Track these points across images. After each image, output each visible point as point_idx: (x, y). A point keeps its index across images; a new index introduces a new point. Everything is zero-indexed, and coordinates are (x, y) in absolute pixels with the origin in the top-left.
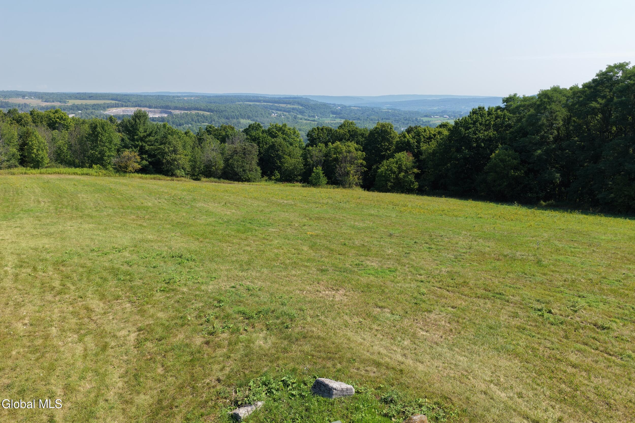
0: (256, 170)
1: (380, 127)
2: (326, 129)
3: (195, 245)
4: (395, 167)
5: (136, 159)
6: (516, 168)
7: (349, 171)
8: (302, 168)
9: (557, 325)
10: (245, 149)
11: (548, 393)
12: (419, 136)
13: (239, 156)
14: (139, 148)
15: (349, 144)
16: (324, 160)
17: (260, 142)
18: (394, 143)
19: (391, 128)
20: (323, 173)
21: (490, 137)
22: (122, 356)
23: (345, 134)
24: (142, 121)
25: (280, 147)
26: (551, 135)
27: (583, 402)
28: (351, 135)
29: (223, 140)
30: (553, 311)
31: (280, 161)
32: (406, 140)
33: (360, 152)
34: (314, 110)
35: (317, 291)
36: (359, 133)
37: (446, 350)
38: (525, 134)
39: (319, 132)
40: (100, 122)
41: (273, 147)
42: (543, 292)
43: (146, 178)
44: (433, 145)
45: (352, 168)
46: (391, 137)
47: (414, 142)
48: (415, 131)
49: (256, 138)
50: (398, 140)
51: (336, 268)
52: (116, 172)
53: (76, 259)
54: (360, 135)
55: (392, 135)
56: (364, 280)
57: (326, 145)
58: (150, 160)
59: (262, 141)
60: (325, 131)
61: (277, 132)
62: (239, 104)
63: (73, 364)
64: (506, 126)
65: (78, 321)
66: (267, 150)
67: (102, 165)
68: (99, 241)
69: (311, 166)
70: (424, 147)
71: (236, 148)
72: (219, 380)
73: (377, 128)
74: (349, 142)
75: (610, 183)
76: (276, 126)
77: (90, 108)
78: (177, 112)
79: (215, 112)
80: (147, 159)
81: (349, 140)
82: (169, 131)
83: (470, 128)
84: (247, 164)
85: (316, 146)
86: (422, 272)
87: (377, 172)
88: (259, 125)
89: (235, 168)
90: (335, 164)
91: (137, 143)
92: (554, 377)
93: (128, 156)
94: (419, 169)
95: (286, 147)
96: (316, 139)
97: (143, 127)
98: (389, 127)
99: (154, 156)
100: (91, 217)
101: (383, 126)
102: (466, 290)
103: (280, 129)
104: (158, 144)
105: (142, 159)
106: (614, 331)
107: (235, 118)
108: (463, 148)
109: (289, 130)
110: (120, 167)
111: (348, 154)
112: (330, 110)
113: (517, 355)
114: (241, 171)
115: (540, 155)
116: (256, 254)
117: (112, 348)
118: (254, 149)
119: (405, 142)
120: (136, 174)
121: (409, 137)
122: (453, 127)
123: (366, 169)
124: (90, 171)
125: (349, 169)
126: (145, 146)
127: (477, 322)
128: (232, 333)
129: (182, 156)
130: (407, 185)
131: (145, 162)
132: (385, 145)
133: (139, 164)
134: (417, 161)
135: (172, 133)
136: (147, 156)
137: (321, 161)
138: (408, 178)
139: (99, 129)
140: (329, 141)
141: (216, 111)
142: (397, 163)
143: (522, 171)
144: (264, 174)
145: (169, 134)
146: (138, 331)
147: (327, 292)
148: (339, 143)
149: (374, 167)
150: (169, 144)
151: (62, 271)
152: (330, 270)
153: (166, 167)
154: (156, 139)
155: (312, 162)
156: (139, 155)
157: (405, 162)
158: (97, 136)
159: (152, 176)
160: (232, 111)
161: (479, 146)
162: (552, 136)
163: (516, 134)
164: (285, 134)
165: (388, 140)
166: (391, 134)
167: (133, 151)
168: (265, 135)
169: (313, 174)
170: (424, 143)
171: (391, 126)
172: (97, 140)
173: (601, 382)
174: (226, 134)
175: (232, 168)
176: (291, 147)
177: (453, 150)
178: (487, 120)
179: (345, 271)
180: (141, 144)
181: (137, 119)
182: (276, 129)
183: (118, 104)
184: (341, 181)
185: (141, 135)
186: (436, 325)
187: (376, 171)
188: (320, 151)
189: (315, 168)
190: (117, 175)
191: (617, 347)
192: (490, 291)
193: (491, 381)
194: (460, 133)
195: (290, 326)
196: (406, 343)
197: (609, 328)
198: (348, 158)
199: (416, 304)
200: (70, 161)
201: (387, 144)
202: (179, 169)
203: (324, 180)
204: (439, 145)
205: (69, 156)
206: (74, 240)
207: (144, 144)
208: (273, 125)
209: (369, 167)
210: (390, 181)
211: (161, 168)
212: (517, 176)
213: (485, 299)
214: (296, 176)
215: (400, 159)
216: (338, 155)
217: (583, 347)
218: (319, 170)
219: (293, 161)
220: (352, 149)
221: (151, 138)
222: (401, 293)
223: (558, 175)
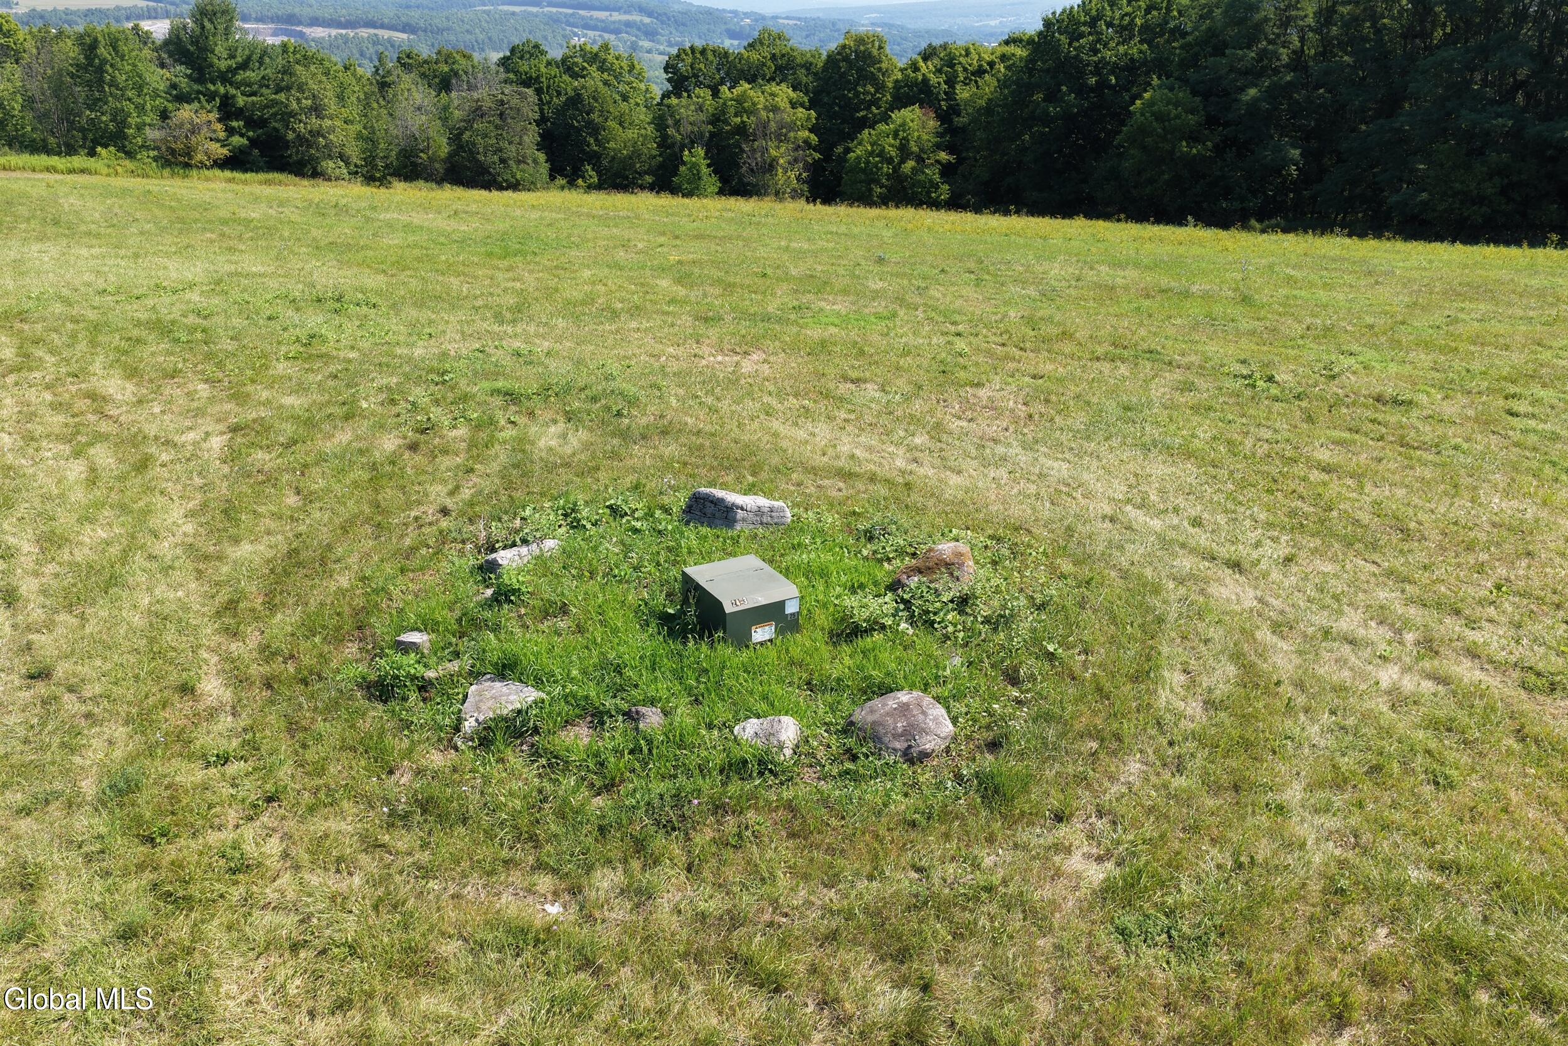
0: (535, 161)
1: (852, 44)
2: (714, 51)
3: (374, 281)
4: (892, 146)
5: (215, 131)
6: (1193, 138)
7: (775, 160)
8: (654, 152)
9: (1287, 401)
10: (502, 103)
11: (1263, 516)
12: (951, 65)
13: (489, 122)
14: (217, 99)
15: (773, 88)
16: (710, 132)
17: (541, 88)
18: (890, 85)
19: (880, 48)
20: (709, 166)
21: (1132, 60)
22: (191, 479)
23: (764, 64)
24: (221, 27)
25: (596, 100)
26: (1284, 47)
27: (1345, 528)
28: (779, 68)
29: (445, 84)
30: (1277, 378)
31: (596, 140)
32: (920, 78)
33: (801, 110)
34: (681, 28)
35: (695, 356)
36: (799, 60)
37: (1019, 450)
38: (1219, 50)
39: (695, 58)
40: (106, 31)
41: (575, 101)
42: (1256, 348)
43: (245, 182)
44: (989, 85)
45: (782, 150)
46: (880, 69)
47: (939, 83)
48: (942, 55)
49: (531, 77)
50: (900, 77)
51: (744, 315)
52: (163, 167)
53: (58, 308)
54: (802, 66)
55: (884, 66)
56: (814, 333)
57: (716, 93)
58: (251, 134)
59: (548, 87)
60: (711, 57)
61: (585, 64)
62: (484, 12)
63: (61, 495)
64: (1172, 32)
65: (71, 420)
66: (561, 111)
67: (122, 149)
68: (118, 275)
69: (677, 149)
70: (963, 93)
71: (478, 100)
72: (445, 512)
73: (844, 47)
74: (774, 84)
75: (1422, 166)
76: (581, 50)
77: (79, 20)
78: (319, 32)
79: (420, 32)
80: (244, 131)
81: (772, 79)
82: (298, 56)
83: (1082, 35)
84: (510, 143)
85: (689, 96)
86: (958, 318)
87: (846, 161)
88: (536, 46)
89: (478, 153)
90: (737, 141)
91: (212, 88)
92: (1278, 490)
93: (191, 123)
94: (951, 153)
95: (611, 102)
96: (687, 78)
97: (226, 44)
98: (877, 44)
99: (262, 123)
100: (98, 236)
101: (860, 41)
102: (1068, 347)
103: (594, 58)
104: (269, 91)
105: (230, 131)
106: (1423, 408)
107: (476, 47)
108: (1064, 88)
109: (617, 59)
110: (173, 152)
111: (771, 115)
112: (723, 27)
113: (1189, 455)
114: (494, 163)
115: (1255, 100)
116: (537, 294)
117: (163, 465)
118: (528, 103)
119: (915, 83)
120: (217, 172)
121: (927, 69)
122: (1040, 34)
123: (817, 156)
124: (90, 163)
125: (773, 153)
126: (234, 96)
127: (1095, 400)
128: (478, 427)
129: (338, 123)
130: (921, 193)
131: (237, 140)
132: (866, 93)
133: (223, 146)
134: (946, 131)
135: (307, 60)
136: (241, 123)
137: (702, 135)
138: (924, 173)
139: (102, 51)
140: (722, 83)
141: (425, 31)
142: (896, 135)
143: (1209, 143)
144: (555, 171)
145: (298, 62)
146: (230, 431)
147: (720, 358)
148: (747, 86)
149: (839, 150)
150: (301, 89)
151: (21, 331)
152: (728, 318)
153: (297, 153)
154: (263, 78)
155: (679, 137)
156: (220, 120)
157: (916, 134)
158: (100, 70)
159: (261, 176)
160: (467, 31)
161: (1102, 84)
162: (1285, 50)
163: (1196, 49)
164: (606, 70)
165: (873, 79)
166: (880, 62)
167: (202, 107)
168: (554, 71)
169: (682, 169)
170: (966, 84)
171: (881, 41)
172: (101, 81)
173: (1387, 493)
174: (452, 70)
175: (472, 154)
176: (624, 106)
177: (1038, 97)
178: (1126, 14)
179: (767, 318)
180: (222, 90)
181: (206, 20)
182: (583, 56)
183: (155, 10)
184: (754, 186)
185: (223, 65)
186: (992, 409)
187: (842, 159)
188: (700, 108)
189: (687, 153)
190: (166, 172)
191: (1429, 433)
192: (1125, 347)
193: (1129, 501)
194: (1055, 47)
195: (625, 413)
196: (918, 440)
197: (1411, 402)
198: (773, 126)
199: (944, 372)
200: (34, 140)
201: (872, 90)
202: (330, 157)
203: (711, 182)
204: (1003, 84)
205: (29, 128)
206: (50, 275)
207: (233, 91)
208: (575, 47)
209: (825, 148)
210: (877, 182)
211: (282, 156)
212: (1195, 156)
213: (1113, 361)
214: (639, 174)
215: (903, 124)
216: (745, 119)
217: (1346, 435)
218: (697, 156)
219: (632, 134)
220: (782, 102)
221: (250, 75)
222: (906, 353)
223: (1295, 153)
